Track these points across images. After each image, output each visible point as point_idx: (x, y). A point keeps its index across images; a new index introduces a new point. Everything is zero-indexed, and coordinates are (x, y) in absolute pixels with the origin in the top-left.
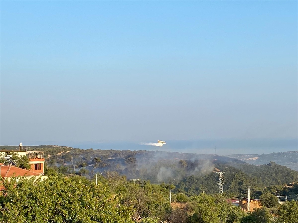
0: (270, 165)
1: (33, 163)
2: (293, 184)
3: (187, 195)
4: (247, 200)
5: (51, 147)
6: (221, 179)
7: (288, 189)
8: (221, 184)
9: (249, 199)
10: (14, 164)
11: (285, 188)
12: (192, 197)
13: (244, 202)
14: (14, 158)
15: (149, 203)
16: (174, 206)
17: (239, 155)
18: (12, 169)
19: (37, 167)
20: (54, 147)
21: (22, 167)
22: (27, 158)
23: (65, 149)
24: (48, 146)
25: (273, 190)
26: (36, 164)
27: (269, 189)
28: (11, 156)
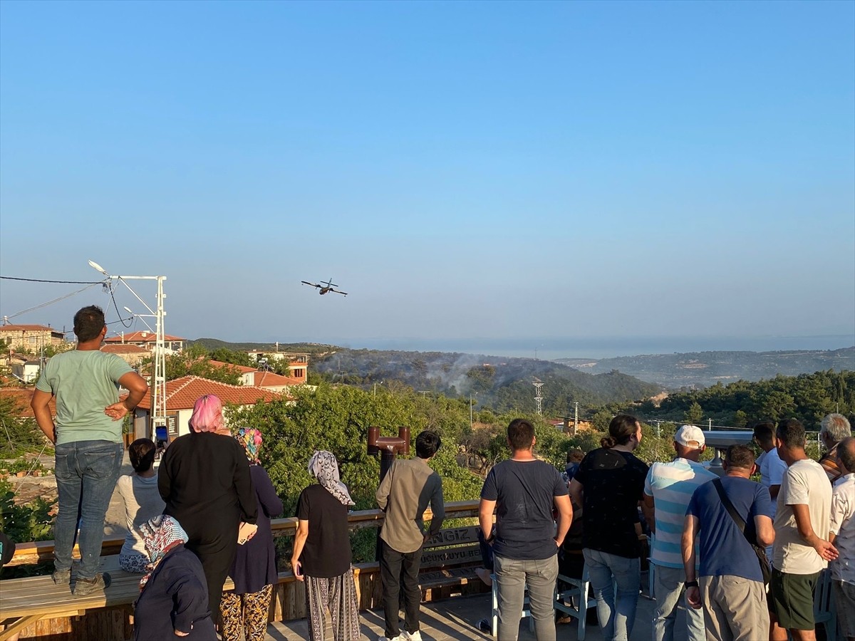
0: (612, 374)
1: (292, 368)
2: (642, 400)
3: (495, 413)
4: (573, 421)
5: (310, 346)
6: (539, 393)
7: (635, 407)
8: (539, 399)
9: (576, 419)
10: (270, 370)
11: (631, 405)
12: (500, 416)
13: (571, 423)
14: (271, 362)
15: (442, 423)
16: (476, 427)
17: (568, 360)
18: (268, 375)
19: (298, 373)
20: (314, 346)
21: (279, 373)
22: (285, 362)
23: (329, 349)
24: (306, 345)
25: (613, 409)
26: (296, 370)
27: (609, 407)
28: (267, 359)
